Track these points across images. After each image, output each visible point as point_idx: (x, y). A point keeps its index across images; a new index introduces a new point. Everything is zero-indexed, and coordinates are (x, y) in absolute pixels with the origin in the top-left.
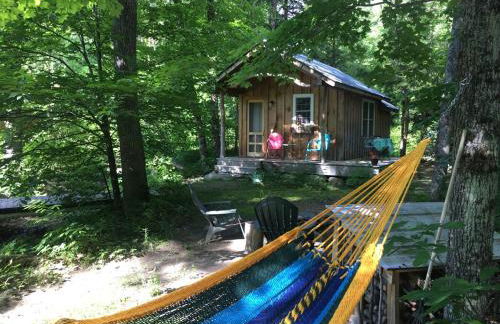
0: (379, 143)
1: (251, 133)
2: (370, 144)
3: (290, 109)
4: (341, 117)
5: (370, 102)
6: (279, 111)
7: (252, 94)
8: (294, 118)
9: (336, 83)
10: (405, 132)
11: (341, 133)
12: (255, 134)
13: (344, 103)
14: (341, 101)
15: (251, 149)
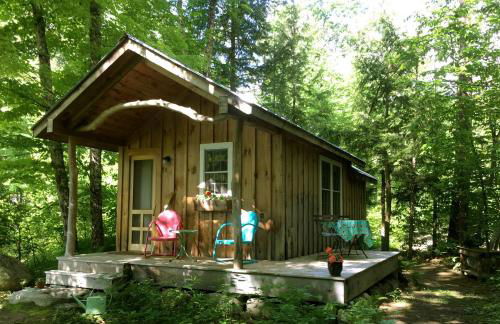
0: (347, 228)
1: (136, 212)
2: (333, 230)
3: (195, 170)
4: (279, 182)
5: (332, 163)
6: (178, 175)
7: (137, 145)
8: (202, 185)
9: (254, 107)
10: (387, 213)
11: (280, 211)
12: (141, 212)
13: (284, 157)
14: (278, 153)
15: (136, 238)
